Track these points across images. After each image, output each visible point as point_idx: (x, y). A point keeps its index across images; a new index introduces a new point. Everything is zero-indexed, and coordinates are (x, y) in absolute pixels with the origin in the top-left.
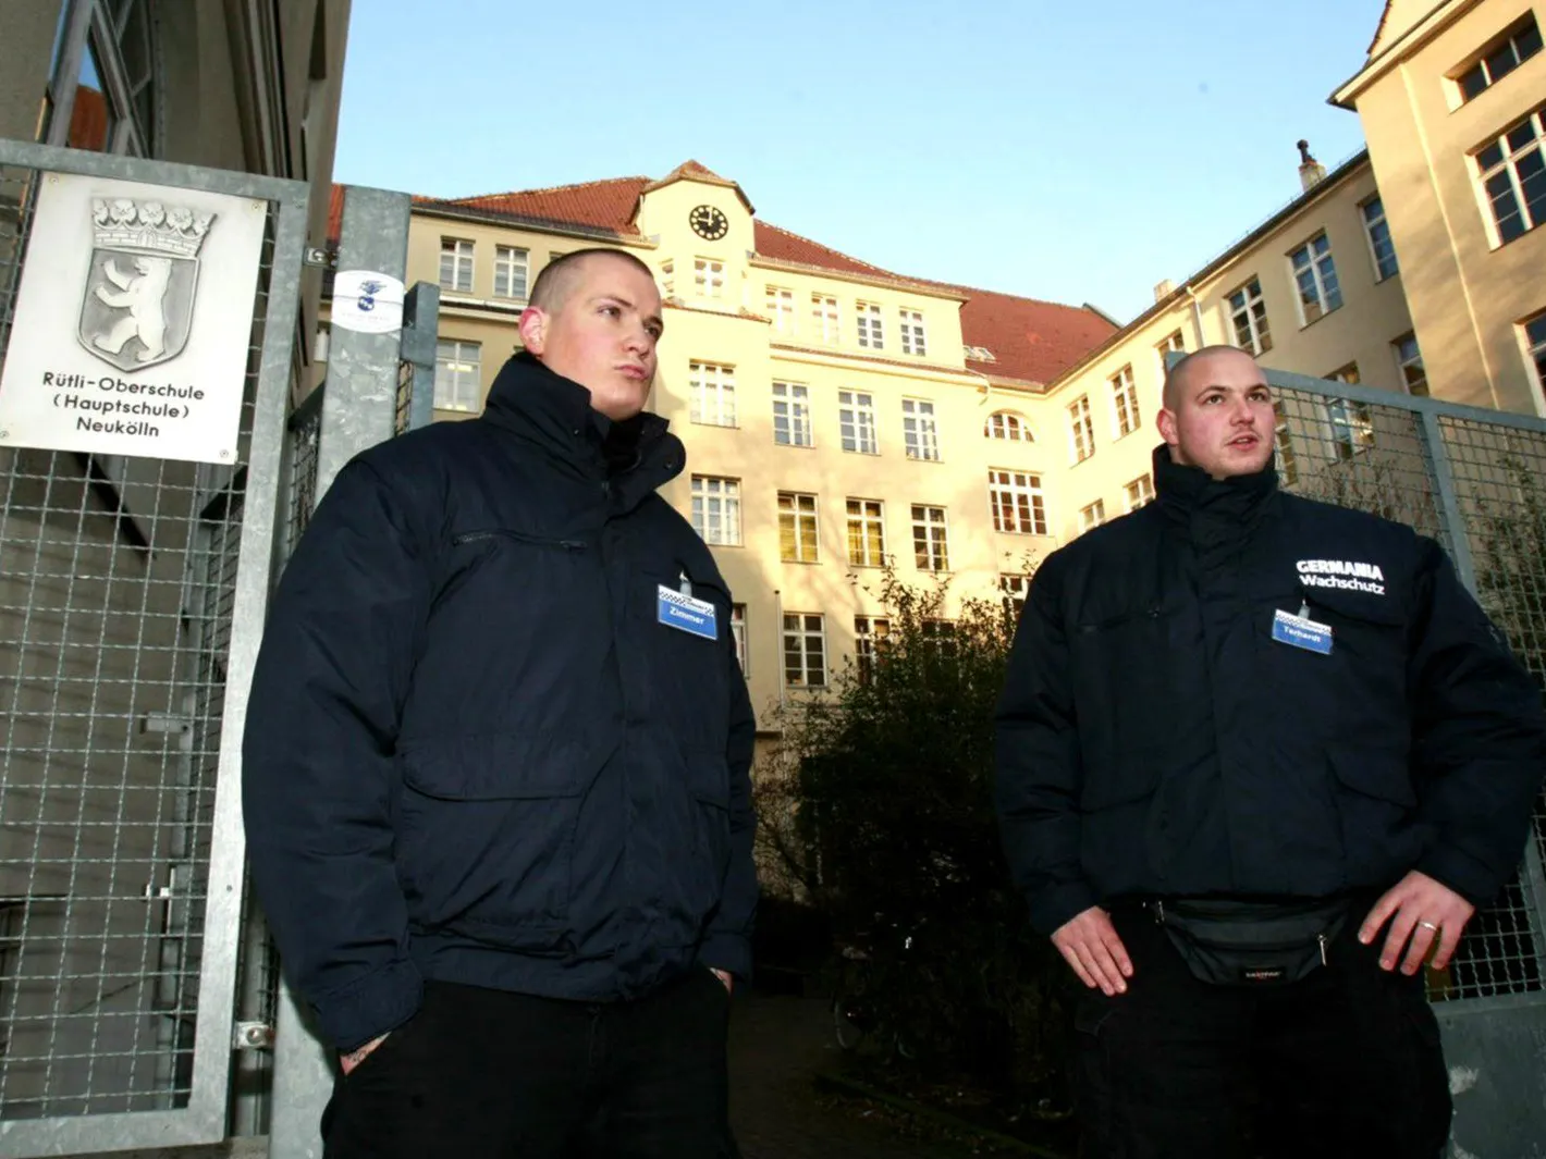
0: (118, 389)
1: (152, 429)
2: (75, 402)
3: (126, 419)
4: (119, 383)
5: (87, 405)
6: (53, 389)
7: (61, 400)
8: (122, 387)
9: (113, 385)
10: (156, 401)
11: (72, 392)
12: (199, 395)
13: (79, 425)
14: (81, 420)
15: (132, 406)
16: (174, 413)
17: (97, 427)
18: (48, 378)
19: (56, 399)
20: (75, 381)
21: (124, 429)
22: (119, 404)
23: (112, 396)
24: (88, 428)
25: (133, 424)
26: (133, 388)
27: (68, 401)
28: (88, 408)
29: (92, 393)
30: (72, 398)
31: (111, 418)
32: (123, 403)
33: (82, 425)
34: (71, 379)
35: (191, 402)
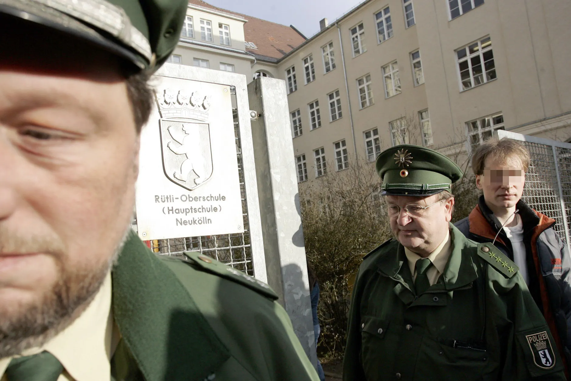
0: (190, 201)
1: (208, 220)
2: (172, 210)
3: (197, 216)
4: (189, 197)
5: (178, 211)
6: (161, 205)
7: (166, 211)
8: (191, 199)
9: (187, 199)
10: (207, 204)
11: (169, 205)
12: (223, 198)
13: (177, 224)
14: (177, 220)
15: (197, 209)
16: (215, 209)
17: (185, 223)
18: (157, 198)
19: (163, 209)
20: (169, 198)
21: (197, 222)
22: (191, 208)
23: (188, 205)
24: (181, 224)
25: (200, 219)
26: (196, 199)
27: (169, 210)
28: (179, 213)
29: (178, 204)
30: (170, 209)
31: (190, 217)
32: (193, 208)
33: (178, 223)
34: (167, 198)
35: (221, 202)
